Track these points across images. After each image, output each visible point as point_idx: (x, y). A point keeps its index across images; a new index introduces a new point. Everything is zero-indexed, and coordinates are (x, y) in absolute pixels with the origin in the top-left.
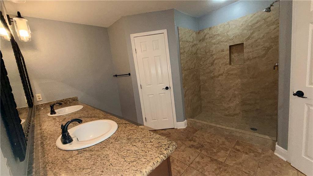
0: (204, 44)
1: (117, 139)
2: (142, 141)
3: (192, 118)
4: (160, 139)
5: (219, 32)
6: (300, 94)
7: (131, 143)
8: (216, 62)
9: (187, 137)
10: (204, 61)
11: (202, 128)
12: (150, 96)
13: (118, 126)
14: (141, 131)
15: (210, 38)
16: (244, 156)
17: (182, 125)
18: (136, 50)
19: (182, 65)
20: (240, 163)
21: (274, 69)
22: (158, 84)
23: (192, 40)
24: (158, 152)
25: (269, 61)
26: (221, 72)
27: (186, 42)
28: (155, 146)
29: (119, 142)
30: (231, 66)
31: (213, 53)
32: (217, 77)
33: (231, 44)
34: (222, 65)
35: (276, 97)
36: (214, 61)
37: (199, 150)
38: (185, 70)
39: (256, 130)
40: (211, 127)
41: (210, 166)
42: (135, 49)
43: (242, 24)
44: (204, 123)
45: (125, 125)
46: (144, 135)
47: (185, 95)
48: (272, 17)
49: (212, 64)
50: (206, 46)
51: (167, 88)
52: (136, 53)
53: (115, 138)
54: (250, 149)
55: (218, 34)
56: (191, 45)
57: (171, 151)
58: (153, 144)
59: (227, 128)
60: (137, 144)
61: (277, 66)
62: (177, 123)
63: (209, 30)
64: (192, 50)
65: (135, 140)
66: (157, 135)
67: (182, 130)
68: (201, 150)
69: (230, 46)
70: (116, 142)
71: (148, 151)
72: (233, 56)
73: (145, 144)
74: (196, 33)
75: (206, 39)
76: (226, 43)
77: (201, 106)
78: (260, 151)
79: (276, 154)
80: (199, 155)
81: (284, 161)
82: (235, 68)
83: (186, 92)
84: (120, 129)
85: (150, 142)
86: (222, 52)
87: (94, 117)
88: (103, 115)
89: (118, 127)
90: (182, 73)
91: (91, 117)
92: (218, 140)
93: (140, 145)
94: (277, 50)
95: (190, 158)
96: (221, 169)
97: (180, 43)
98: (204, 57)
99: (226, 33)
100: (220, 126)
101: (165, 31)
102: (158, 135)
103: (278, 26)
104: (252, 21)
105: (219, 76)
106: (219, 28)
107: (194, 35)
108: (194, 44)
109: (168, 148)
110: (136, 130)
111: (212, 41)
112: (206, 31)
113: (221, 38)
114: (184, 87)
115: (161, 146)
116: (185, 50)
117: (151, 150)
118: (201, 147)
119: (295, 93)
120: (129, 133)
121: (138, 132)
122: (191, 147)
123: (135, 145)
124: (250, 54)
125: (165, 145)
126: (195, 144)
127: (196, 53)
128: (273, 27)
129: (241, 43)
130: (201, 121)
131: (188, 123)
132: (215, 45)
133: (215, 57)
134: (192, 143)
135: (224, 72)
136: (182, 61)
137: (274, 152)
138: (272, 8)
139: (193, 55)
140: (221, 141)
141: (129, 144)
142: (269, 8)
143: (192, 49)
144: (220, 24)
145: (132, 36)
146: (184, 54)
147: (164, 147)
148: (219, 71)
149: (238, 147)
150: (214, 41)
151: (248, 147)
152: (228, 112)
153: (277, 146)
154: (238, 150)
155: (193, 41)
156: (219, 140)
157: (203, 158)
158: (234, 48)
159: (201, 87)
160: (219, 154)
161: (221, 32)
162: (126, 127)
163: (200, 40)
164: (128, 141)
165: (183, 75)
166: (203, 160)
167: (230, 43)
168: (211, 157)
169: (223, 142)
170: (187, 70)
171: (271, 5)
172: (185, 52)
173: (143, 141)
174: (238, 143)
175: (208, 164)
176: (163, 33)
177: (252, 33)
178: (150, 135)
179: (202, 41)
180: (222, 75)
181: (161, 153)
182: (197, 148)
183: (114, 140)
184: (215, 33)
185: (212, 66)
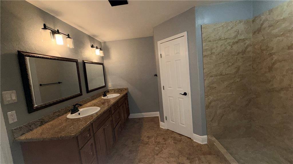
0: (260, 37)
5: (285, 15)
8: (276, 66)
10: (258, 63)
12: (170, 98)
15: (269, 26)
19: (206, 69)
23: (234, 35)
26: (285, 85)
27: (217, 41)
31: (273, 51)
32: (277, 92)
36: (274, 64)
38: (212, 76)
47: (207, 107)
49: (270, 69)
50: (262, 40)
51: (185, 94)
55: (284, 19)
56: (228, 43)
62: (194, 134)
63: (269, 14)
75: (264, 29)
83: (210, 103)
97: (204, 44)
98: (258, 58)
105: (280, 90)
106: (285, 7)
107: (241, 26)
108: (240, 40)
111: (272, 32)
112: (263, 17)
113: (288, 24)
114: (207, 96)
131: (208, 141)
132: (278, 38)
133: (275, 57)
139: (234, 56)
146: (212, 57)
150: (275, 31)
155: (236, 36)
161: (289, 14)
163: (255, 32)
165: (207, 82)
176: (184, 36)
179: (257, 33)
184: (278, 19)
185: (269, 71)
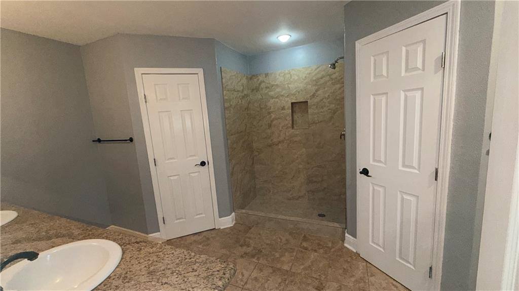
0: (258, 96)
1: (127, 277)
2: (177, 272)
3: (242, 209)
4: (208, 261)
5: (278, 82)
6: (365, 172)
7: (158, 279)
8: (274, 123)
9: (236, 241)
10: (258, 121)
11: (258, 223)
12: (172, 178)
13: (122, 249)
14: (173, 254)
15: (266, 88)
16: (313, 256)
17: (227, 222)
18: (145, 97)
19: (228, 126)
20: (309, 267)
21: (341, 138)
22: (187, 158)
23: (242, 88)
24: (209, 285)
25: (335, 127)
26: (281, 138)
27: (233, 92)
28: (202, 276)
29: (133, 282)
30: (293, 130)
31: (271, 110)
32: (276, 145)
33: (293, 101)
34: (282, 128)
35: (344, 172)
36: (272, 122)
37: (256, 258)
38: (232, 135)
39: (324, 216)
40: (270, 219)
41: (273, 281)
42: (145, 95)
43: (306, 77)
44: (260, 215)
45: (137, 245)
46: (180, 259)
47: (231, 174)
48: (337, 74)
49: (270, 126)
50: (260, 99)
51: (203, 164)
52: (146, 102)
53: (121, 275)
54: (319, 244)
55: (277, 85)
56: (240, 96)
57: (228, 279)
58: (197, 274)
59: (292, 219)
60: (169, 279)
61: (344, 135)
62: (220, 219)
63: (265, 77)
64: (242, 104)
65: (163, 272)
66: (202, 256)
67: (227, 231)
68: (258, 259)
69: (292, 104)
70: (127, 285)
71: (193, 288)
72: (295, 117)
73: (184, 277)
74: (247, 78)
75: (262, 89)
76: (287, 99)
77: (255, 187)
78: (330, 245)
79: (346, 245)
80: (257, 267)
81: (354, 252)
82: (297, 133)
83: (233, 169)
84: (128, 256)
85: (192, 272)
86: (282, 110)
87: (57, 236)
88: (79, 228)
89: (124, 253)
90: (227, 139)
91: (49, 238)
92: (280, 238)
93: (175, 280)
94: (343, 114)
95: (243, 276)
96: (287, 282)
97: (225, 92)
98: (258, 115)
99: (287, 86)
100: (283, 217)
101: (200, 71)
102: (205, 256)
103: (344, 86)
104: (316, 75)
105: (278, 143)
106: (278, 77)
107: (244, 81)
108: (245, 95)
109: (224, 276)
110: (161, 253)
111: (270, 93)
112: (261, 78)
113: (280, 90)
114: (230, 160)
115: (212, 275)
116: (231, 103)
117: (197, 285)
118: (257, 253)
119: (361, 170)
120: (149, 260)
121: (167, 256)
122: (243, 257)
123: (166, 283)
124: (316, 116)
125: (218, 271)
126: (249, 250)
127: (247, 109)
128: (338, 86)
129: (304, 101)
130: (256, 213)
131: (237, 217)
132: (274, 99)
133: (273, 116)
134: (245, 249)
135: (285, 138)
136: (227, 120)
137: (344, 243)
138: (336, 64)
139: (243, 111)
140: (284, 239)
141: (153, 283)
142: (334, 65)
143: (241, 101)
144: (279, 72)
145: (138, 71)
146: (230, 110)
147: (218, 274)
148: (279, 136)
149: (305, 244)
150: (272, 93)
151: (317, 241)
152: (292, 194)
153: (346, 235)
154: (306, 249)
155: (243, 90)
156: (282, 237)
157: (261, 270)
158: (297, 105)
159: (255, 158)
160: (283, 259)
161: (280, 82)
162: (141, 249)
163: (253, 90)
164: (151, 277)
165: (229, 141)
166: (262, 273)
167: (293, 99)
168: (273, 266)
169: (287, 240)
170: (235, 134)
171: (336, 62)
172: (231, 105)
173: (178, 270)
174: (305, 239)
175: (269, 279)
176: (197, 74)
177: (317, 91)
178: (190, 259)
179: (255, 91)
180: (283, 141)
181: (214, 286)
182: (253, 256)
183: (120, 281)
184: (273, 83)
185: (269, 128)
